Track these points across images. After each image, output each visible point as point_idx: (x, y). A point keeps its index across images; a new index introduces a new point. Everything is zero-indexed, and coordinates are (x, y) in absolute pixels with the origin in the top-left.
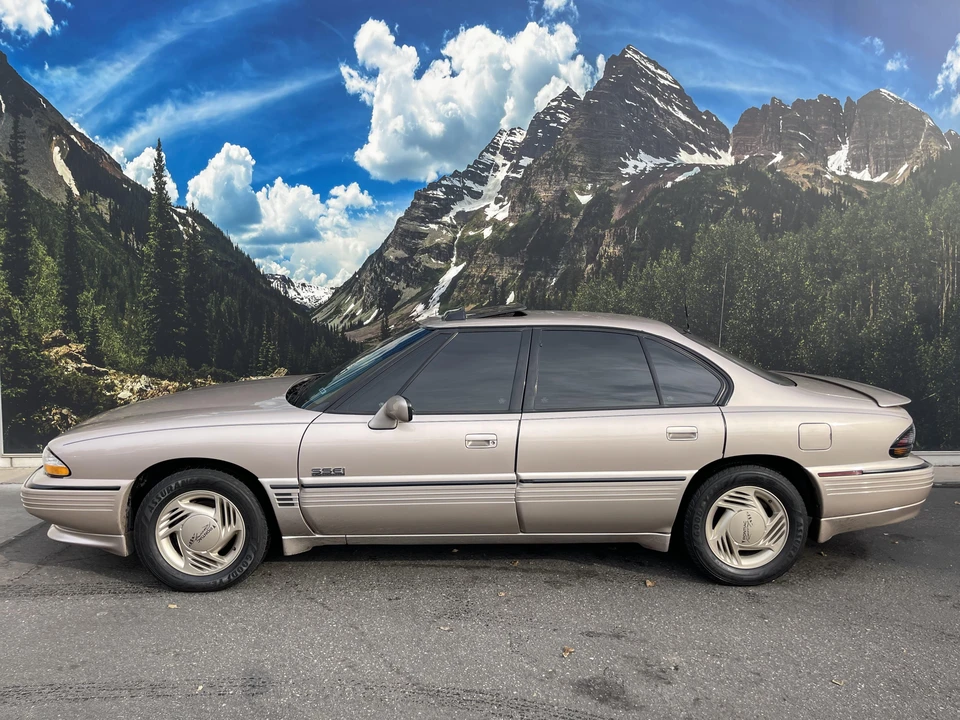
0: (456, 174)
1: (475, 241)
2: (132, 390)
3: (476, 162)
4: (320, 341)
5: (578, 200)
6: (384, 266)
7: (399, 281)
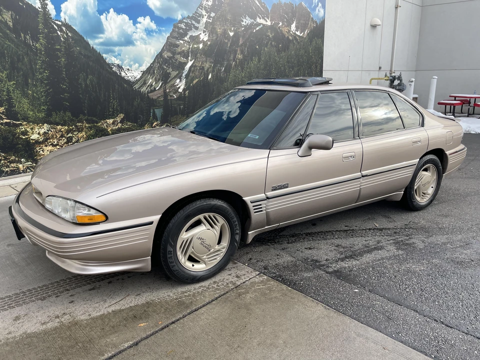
0: (188, 17)
1: (197, 50)
2: (39, 134)
3: (196, 12)
4: (138, 99)
5: (229, 34)
6: (163, 60)
7: (169, 68)
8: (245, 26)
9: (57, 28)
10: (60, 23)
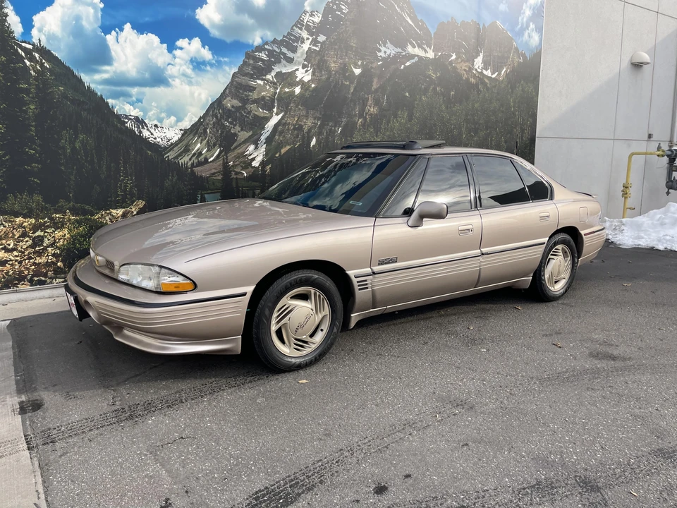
0: (275, 41)
1: (289, 96)
3: (289, 33)
4: (173, 176)
5: (353, 72)
6: (223, 112)
7: (235, 125)
8: (383, 59)
9: (23, 54)
10: (31, 47)
